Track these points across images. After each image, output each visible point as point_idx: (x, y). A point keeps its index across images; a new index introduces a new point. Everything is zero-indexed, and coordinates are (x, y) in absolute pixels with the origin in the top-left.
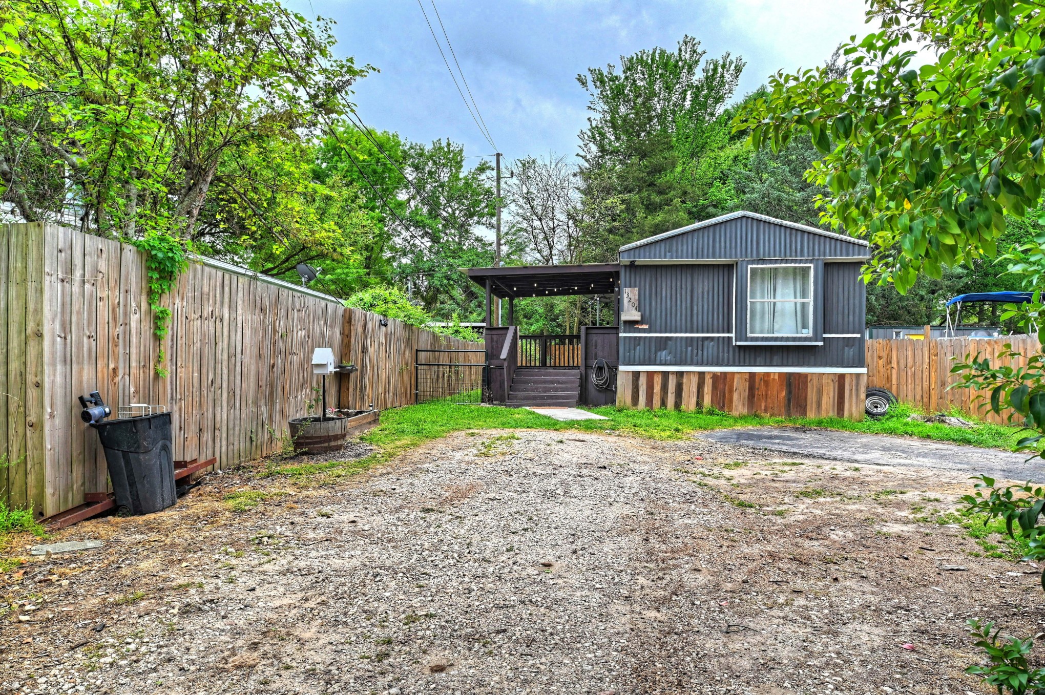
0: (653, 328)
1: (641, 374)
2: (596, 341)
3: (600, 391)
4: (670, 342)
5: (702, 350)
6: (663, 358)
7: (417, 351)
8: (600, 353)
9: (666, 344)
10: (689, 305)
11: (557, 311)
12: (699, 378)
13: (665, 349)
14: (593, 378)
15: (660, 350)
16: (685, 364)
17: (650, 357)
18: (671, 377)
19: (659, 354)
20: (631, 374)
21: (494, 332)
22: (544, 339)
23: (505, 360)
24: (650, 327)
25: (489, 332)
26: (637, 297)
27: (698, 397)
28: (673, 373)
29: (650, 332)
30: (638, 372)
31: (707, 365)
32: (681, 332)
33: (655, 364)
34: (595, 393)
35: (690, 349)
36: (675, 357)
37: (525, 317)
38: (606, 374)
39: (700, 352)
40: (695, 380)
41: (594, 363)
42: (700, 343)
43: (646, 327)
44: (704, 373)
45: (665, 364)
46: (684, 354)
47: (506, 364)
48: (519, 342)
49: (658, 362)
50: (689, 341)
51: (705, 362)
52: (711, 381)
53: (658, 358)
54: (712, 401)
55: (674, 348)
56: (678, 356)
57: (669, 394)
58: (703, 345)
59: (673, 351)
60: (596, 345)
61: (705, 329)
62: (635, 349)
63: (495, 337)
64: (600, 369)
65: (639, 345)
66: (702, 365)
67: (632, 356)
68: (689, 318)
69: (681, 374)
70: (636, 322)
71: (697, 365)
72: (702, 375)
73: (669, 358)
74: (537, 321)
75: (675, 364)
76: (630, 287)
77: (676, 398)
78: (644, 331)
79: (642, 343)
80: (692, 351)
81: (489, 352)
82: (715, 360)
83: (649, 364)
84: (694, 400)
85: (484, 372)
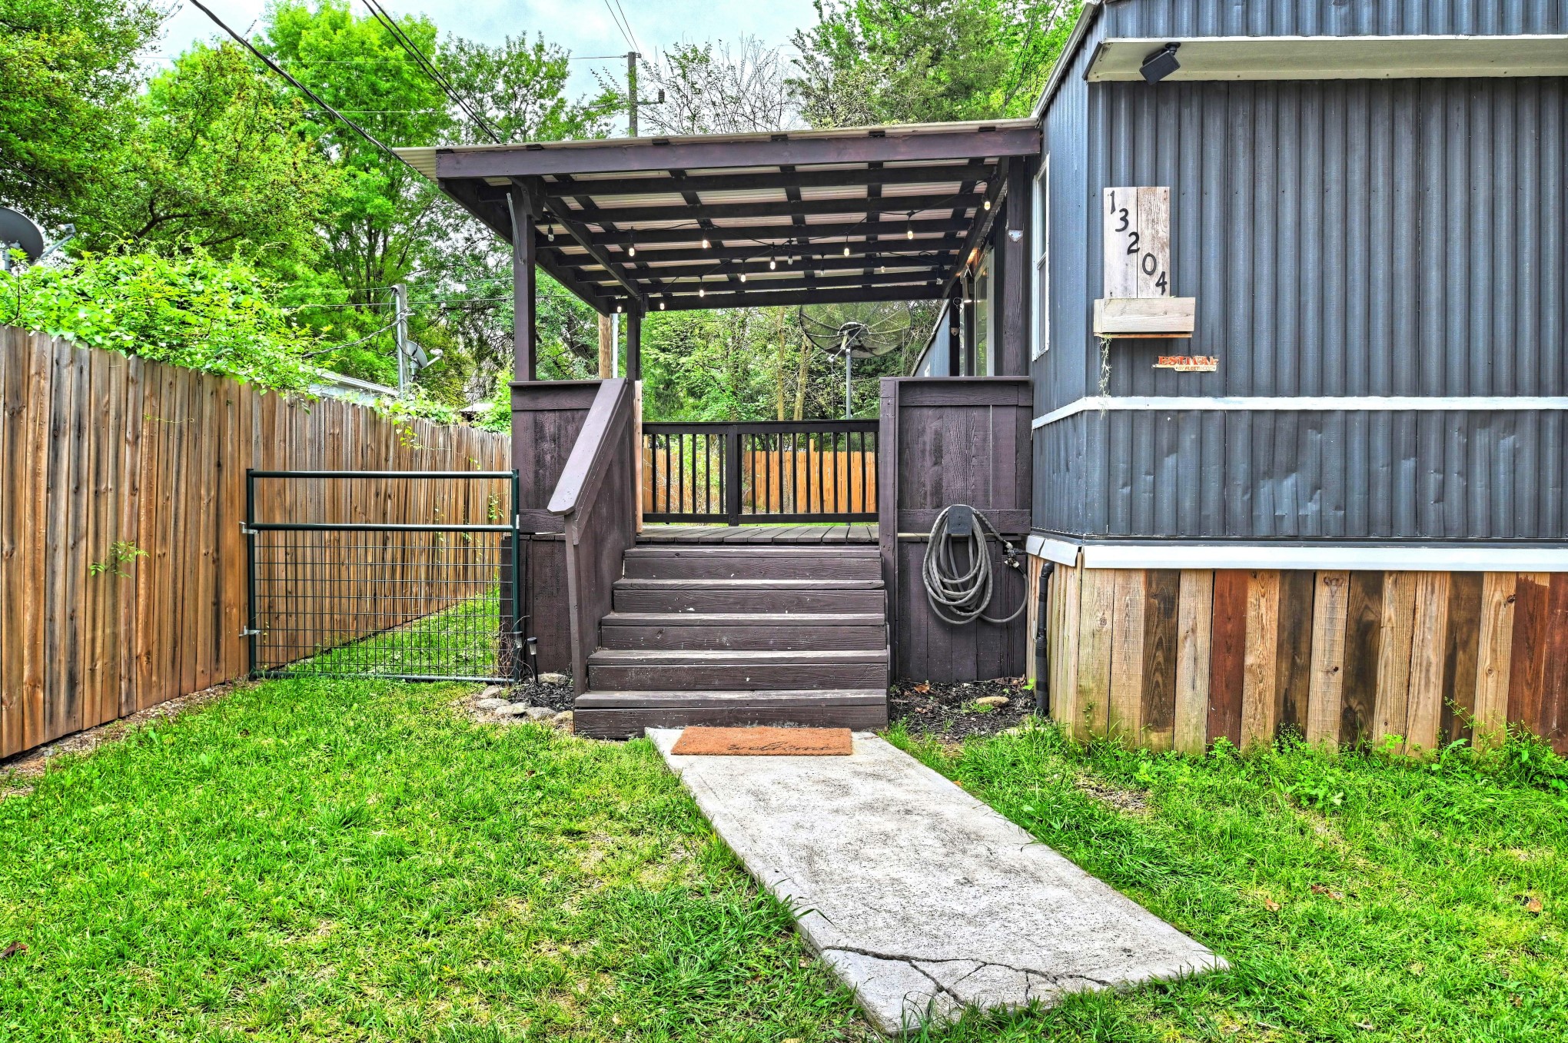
0: (1240, 374)
1: (1187, 585)
2: (938, 436)
3: (952, 629)
4: (1313, 437)
5: (1467, 473)
6: (1285, 509)
7: (251, 475)
8: (954, 484)
9: (1297, 445)
10: (1404, 265)
11: (754, 382)
12: (1454, 602)
13: (1291, 469)
14: (931, 576)
15: (1269, 474)
16: (1390, 539)
17: (1225, 507)
18: (1323, 594)
19: (1265, 489)
20: (1139, 583)
21: (545, 402)
22: (733, 432)
23: (568, 515)
24: (1226, 367)
25: (526, 402)
26: (1164, 231)
27: (1448, 689)
28: (1334, 576)
29: (1226, 391)
30: (1174, 576)
31: (1489, 540)
32: (1368, 391)
33: (1250, 538)
34: (939, 638)
35: (1407, 466)
36: (1343, 505)
37: (691, 392)
38: (981, 562)
39: (1456, 482)
40: (1435, 609)
41: (934, 526)
42: (1457, 439)
43: (1201, 364)
44: (1475, 578)
45: (1295, 539)
46: (1381, 493)
47: (573, 535)
48: (642, 442)
49: (1263, 528)
50: (1404, 433)
51: (1480, 529)
52: (1508, 613)
53: (1263, 510)
54: (1514, 709)
55: (1334, 462)
56: (1357, 497)
57: (1317, 676)
58: (1468, 451)
59: (1333, 475)
60: (938, 453)
61: (1481, 375)
62: (1155, 469)
63: (550, 423)
64: (958, 545)
65: (1174, 448)
66: (1463, 541)
67: (1144, 498)
68: (1404, 327)
69: (1370, 582)
70: (1163, 343)
71: (1444, 539)
72: (1466, 585)
73: (1312, 508)
74: (716, 400)
75: (1343, 539)
76: (1133, 182)
77: (1347, 692)
78: (1199, 385)
79: (1189, 439)
80: (1418, 475)
81: (528, 479)
82: (1526, 519)
83: (1224, 535)
84: (1428, 703)
85: (505, 556)
